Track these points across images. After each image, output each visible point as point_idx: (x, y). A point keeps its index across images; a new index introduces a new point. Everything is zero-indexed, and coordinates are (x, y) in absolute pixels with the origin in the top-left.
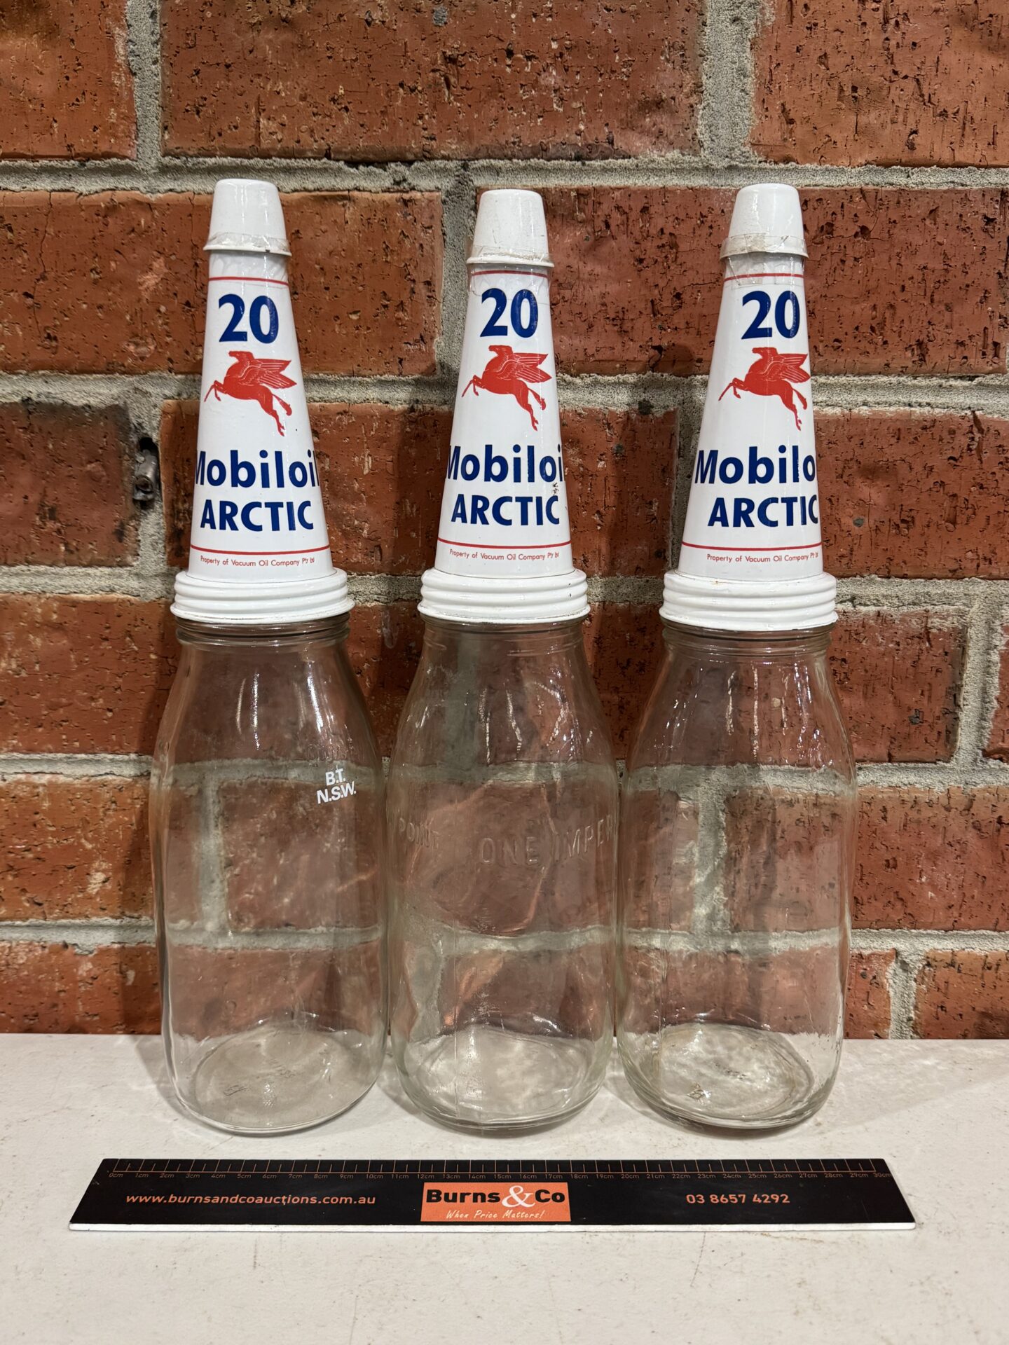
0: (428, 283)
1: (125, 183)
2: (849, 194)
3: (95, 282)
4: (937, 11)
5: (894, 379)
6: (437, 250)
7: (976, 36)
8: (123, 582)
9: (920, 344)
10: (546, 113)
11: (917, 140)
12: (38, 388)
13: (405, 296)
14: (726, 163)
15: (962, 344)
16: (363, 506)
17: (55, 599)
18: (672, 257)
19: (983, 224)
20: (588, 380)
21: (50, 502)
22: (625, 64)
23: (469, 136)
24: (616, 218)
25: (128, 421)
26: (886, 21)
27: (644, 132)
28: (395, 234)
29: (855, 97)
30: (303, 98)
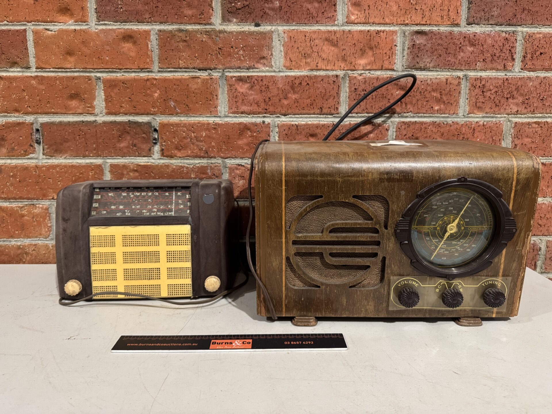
0: (216, 95)
1: (150, 74)
2: (304, 76)
3: (144, 95)
4: (321, 38)
5: (316, 116)
6: (218, 88)
7: (330, 43)
8: (150, 160)
9: (321, 108)
10: (240, 60)
11: (318, 65)
12: (131, 118)
13: (211, 98)
14: (278, 70)
15: (329, 108)
16: (203, 143)
17: (136, 164)
18: (268, 90)
19: (333, 82)
20: (251, 116)
21: (134, 143)
22: (257, 49)
23: (224, 64)
24: (256, 82)
25: (152, 125)
26: (311, 40)
27: (261, 63)
28: (209, 85)
29: (306, 56)
30: (189, 56)
